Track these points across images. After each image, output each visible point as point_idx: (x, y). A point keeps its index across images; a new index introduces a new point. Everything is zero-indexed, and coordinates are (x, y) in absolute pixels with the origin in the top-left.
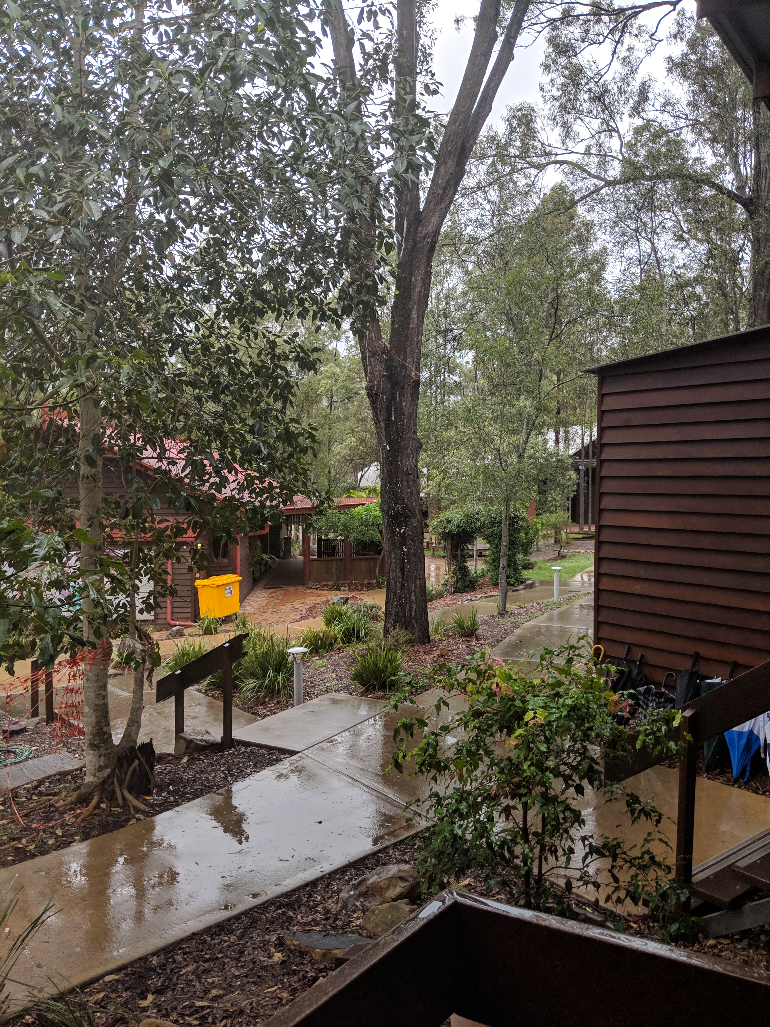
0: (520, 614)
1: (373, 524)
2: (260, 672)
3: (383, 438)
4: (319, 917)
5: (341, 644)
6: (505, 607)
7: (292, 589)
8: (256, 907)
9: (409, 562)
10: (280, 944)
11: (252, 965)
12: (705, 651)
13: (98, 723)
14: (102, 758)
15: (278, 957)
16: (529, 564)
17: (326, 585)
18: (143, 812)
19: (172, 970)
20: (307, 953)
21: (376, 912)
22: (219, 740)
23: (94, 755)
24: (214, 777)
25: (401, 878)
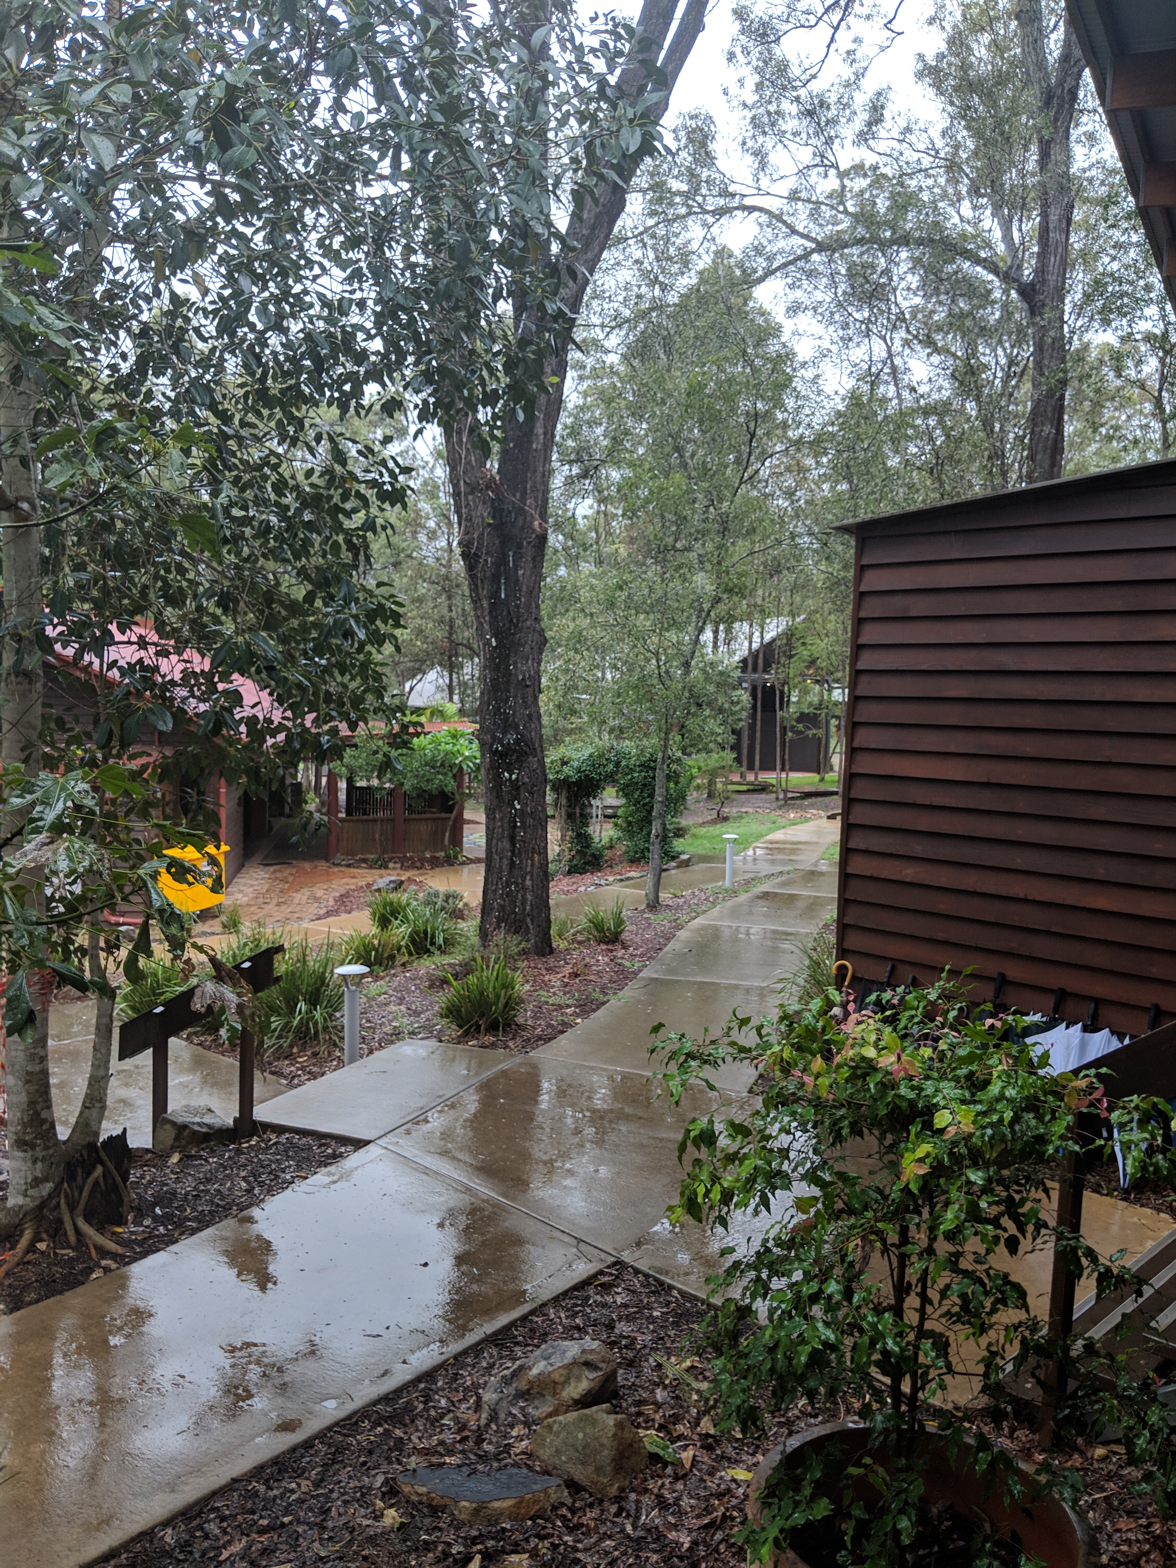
0: (678, 907)
1: (442, 765)
2: (283, 1005)
3: (486, 627)
4: (449, 1437)
5: (406, 958)
6: (657, 897)
7: (307, 866)
8: (336, 1424)
9: (523, 827)
10: (391, 1492)
11: (348, 1537)
12: (1014, 971)
13: (32, 1104)
14: (39, 1165)
15: (391, 1517)
16: (679, 829)
17: (365, 861)
18: (115, 1256)
19: (203, 1555)
20: (443, 1508)
21: (556, 1427)
22: (230, 1122)
23: (24, 1160)
24: (230, 1189)
25: (588, 1364)
